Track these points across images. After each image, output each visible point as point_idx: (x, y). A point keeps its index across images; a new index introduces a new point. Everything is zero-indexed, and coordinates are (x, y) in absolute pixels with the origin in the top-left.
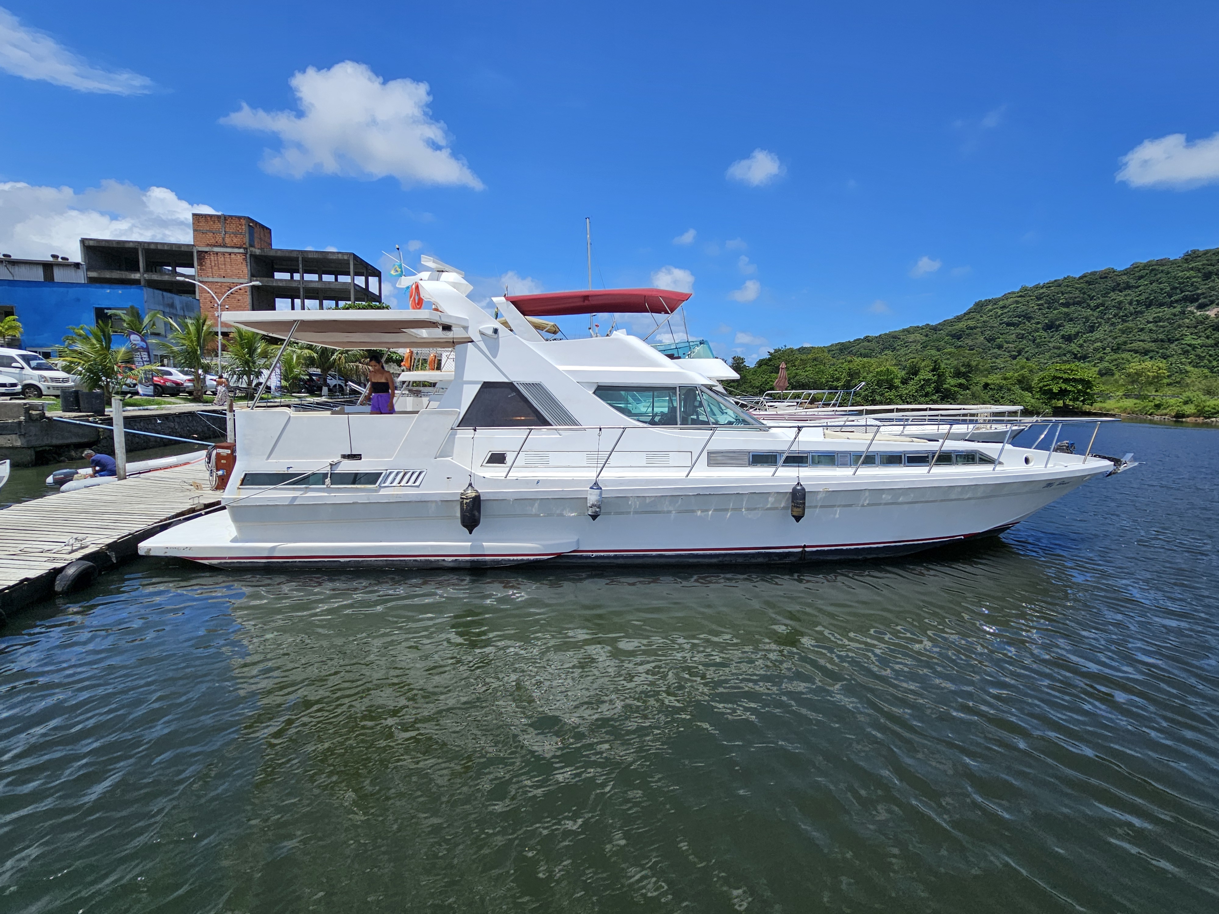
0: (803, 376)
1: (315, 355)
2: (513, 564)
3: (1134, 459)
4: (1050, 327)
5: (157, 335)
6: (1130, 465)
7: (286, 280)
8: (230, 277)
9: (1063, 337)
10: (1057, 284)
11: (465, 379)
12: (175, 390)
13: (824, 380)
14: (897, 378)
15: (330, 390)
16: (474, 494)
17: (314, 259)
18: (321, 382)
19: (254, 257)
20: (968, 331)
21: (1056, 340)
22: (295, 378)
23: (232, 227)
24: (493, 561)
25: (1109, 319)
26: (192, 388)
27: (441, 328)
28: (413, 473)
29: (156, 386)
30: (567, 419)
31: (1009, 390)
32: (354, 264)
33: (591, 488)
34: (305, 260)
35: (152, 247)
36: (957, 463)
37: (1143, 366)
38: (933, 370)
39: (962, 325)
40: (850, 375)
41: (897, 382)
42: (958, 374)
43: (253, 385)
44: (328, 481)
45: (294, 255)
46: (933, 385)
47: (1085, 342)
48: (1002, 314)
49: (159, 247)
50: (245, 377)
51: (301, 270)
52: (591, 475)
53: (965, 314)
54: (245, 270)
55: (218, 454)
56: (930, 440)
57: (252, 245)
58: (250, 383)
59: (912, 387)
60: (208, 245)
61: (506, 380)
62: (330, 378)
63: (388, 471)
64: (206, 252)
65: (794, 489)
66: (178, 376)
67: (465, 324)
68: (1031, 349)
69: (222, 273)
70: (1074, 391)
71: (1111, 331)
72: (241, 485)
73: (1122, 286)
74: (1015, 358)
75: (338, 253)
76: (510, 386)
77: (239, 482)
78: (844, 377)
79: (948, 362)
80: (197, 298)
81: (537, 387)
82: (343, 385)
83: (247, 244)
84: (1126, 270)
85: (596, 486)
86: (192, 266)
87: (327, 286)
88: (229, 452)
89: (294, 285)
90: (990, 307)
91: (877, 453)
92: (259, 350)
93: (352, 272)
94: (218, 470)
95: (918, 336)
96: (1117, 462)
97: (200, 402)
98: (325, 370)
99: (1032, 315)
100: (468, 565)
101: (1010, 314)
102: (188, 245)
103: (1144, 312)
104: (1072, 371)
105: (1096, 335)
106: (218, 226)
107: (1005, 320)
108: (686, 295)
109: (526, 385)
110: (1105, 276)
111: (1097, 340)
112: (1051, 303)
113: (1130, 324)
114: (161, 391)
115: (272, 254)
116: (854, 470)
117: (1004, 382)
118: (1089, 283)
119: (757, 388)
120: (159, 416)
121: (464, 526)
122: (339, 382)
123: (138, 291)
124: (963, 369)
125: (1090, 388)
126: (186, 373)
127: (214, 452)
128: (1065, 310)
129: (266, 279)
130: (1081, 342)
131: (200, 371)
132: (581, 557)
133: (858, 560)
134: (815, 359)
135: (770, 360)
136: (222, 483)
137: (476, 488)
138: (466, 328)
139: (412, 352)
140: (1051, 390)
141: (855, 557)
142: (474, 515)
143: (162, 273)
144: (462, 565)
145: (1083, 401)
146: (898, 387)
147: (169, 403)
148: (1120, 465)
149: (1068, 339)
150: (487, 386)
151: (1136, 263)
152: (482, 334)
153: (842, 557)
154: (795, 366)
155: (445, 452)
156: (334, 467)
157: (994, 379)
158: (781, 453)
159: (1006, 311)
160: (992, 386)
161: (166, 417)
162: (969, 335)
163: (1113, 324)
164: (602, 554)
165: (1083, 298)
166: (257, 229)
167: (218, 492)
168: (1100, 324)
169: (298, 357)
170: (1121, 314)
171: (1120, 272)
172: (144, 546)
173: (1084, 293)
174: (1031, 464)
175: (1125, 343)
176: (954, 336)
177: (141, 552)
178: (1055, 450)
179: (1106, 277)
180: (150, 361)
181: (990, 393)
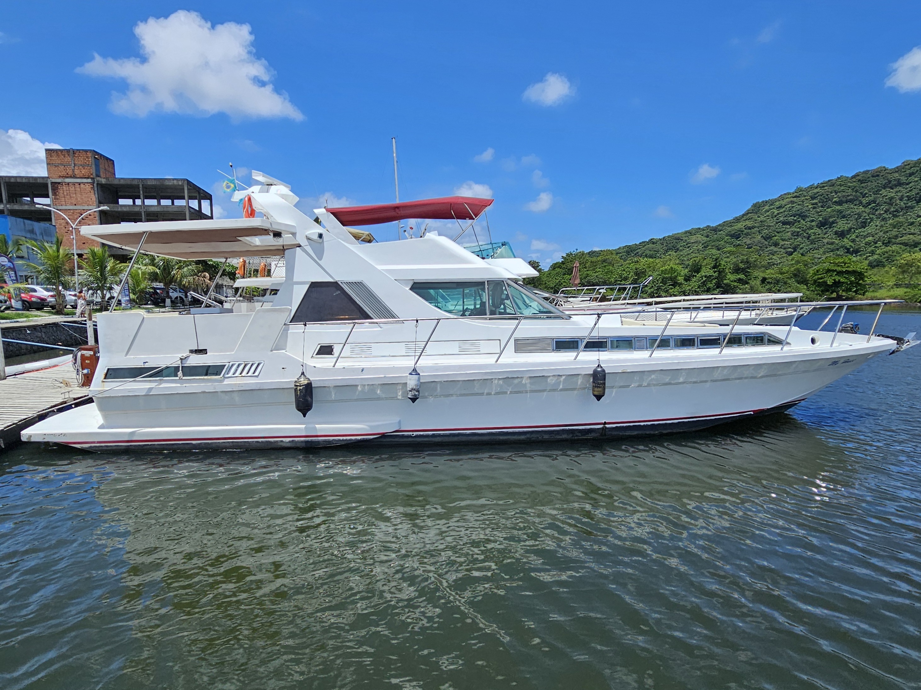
0: (593, 276)
1: (158, 271)
2: (343, 443)
3: (917, 338)
4: (822, 224)
5: (22, 258)
6: (913, 343)
7: (129, 206)
8: (80, 205)
9: (836, 233)
10: (831, 183)
11: (295, 280)
12: (40, 305)
13: (613, 280)
14: (679, 274)
15: (172, 302)
16: (306, 382)
17: (153, 185)
18: (164, 294)
19: (100, 185)
20: (746, 231)
21: (829, 236)
22: (142, 291)
23: (80, 161)
24: (325, 441)
25: (880, 214)
26: (54, 303)
27: (272, 234)
28: (252, 365)
29: (23, 301)
30: (387, 313)
31: (785, 283)
32: (188, 189)
33: (410, 374)
34: (146, 188)
35: (13, 180)
36: (747, 344)
37: (913, 256)
38: (714, 267)
39: (740, 226)
40: (636, 274)
41: (681, 279)
42: (737, 270)
43: (107, 298)
44: (180, 373)
45: (135, 183)
46: (714, 281)
47: (857, 237)
48: (778, 214)
49: (19, 180)
50: (99, 292)
51: (142, 196)
52: (410, 363)
53: (743, 215)
54: (94, 197)
55: (82, 356)
56: (721, 325)
57: (98, 176)
58: (103, 297)
59: (694, 283)
60: (60, 177)
61: (331, 280)
62: (171, 291)
63: (231, 364)
64: (59, 183)
65: (595, 372)
66: (42, 292)
67: (293, 231)
68: (805, 245)
69: (74, 201)
70: (846, 283)
71: (882, 226)
72: (105, 378)
73: (893, 183)
74: (791, 254)
75: (173, 179)
76: (335, 285)
77: (103, 376)
78: (632, 276)
79: (728, 260)
80: (54, 224)
81: (359, 285)
82: (183, 297)
83: (94, 174)
84: (897, 167)
85: (415, 372)
86: (47, 196)
87: (165, 209)
88: (92, 353)
89: (137, 209)
90: (767, 208)
91: (672, 336)
92: (109, 268)
93: (186, 197)
94: (83, 369)
95: (699, 237)
96: (900, 341)
97: (62, 314)
98: (167, 284)
99: (807, 213)
100: (304, 445)
101: (786, 213)
102: (43, 178)
103: (914, 207)
104: (845, 264)
105: (868, 230)
106: (68, 159)
107: (781, 219)
108: (488, 200)
109: (349, 284)
110: (876, 174)
111: (868, 235)
112: (825, 201)
113: (901, 219)
114: (28, 306)
115: (116, 182)
116: (650, 353)
117: (780, 276)
118: (862, 182)
119: (552, 288)
120: (29, 327)
121: (299, 410)
122: (180, 295)
123: (3, 220)
124: (742, 266)
125: (862, 279)
126: (47, 290)
127: (79, 354)
128: (839, 208)
129: (112, 205)
130: (853, 237)
131: (60, 288)
132: (403, 436)
133: (654, 435)
134: (604, 261)
135: (563, 263)
136: (87, 380)
137: (308, 376)
138: (294, 234)
139: (244, 262)
140: (825, 282)
141: (652, 432)
142: (307, 401)
143: (22, 204)
144: (298, 445)
145: (856, 292)
146: (681, 284)
147: (36, 316)
148: (903, 344)
149: (841, 235)
150: (314, 286)
151: (907, 161)
152: (308, 239)
153: (640, 432)
154: (586, 268)
155: (279, 345)
156: (184, 361)
157: (770, 273)
158: (582, 339)
159: (782, 210)
160: (770, 280)
161: (34, 328)
162: (747, 234)
163: (884, 219)
164: (422, 433)
165: (855, 196)
166: (102, 161)
167: (85, 388)
168: (872, 220)
169: (143, 273)
170: (892, 209)
171: (891, 170)
172: (26, 433)
173: (856, 191)
174: (817, 344)
175: (896, 237)
176: (732, 236)
177: (24, 439)
178: (840, 331)
179: (878, 176)
180: (17, 280)
181: (767, 287)
